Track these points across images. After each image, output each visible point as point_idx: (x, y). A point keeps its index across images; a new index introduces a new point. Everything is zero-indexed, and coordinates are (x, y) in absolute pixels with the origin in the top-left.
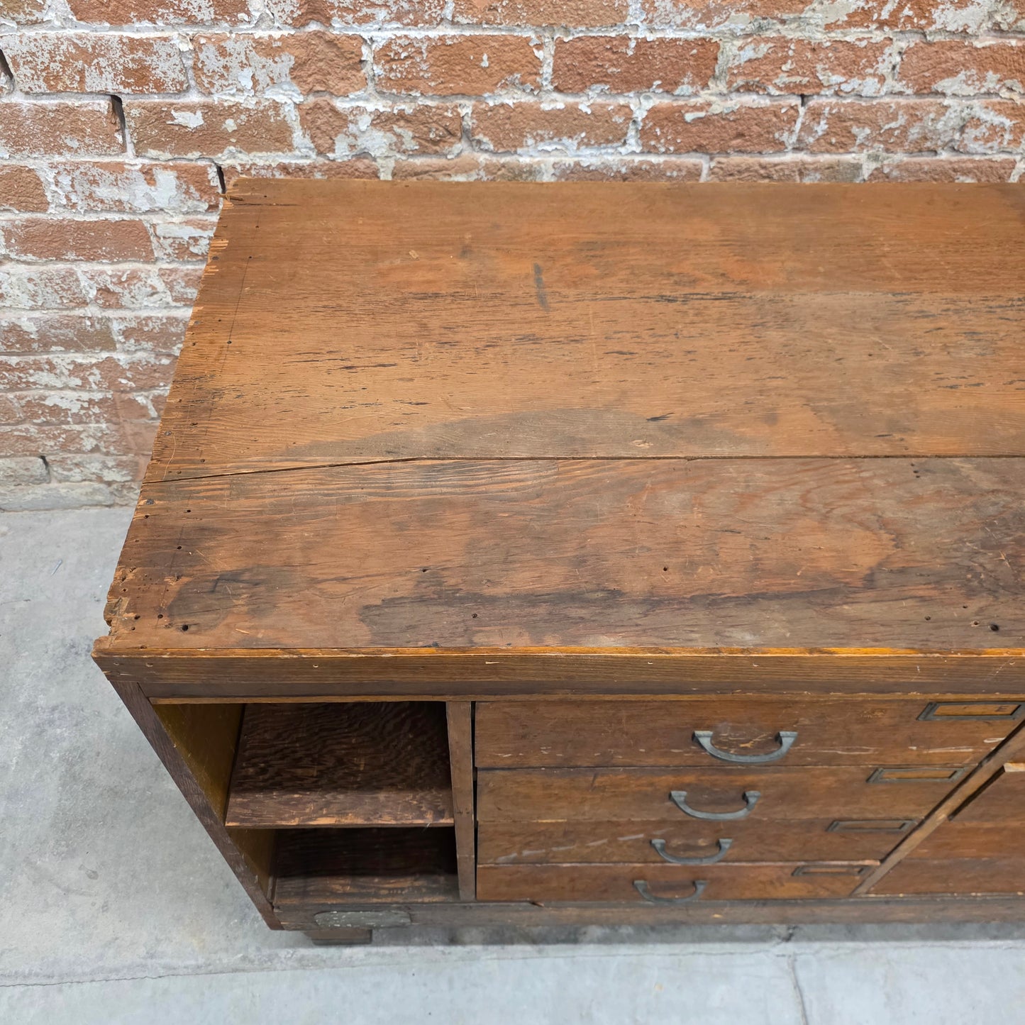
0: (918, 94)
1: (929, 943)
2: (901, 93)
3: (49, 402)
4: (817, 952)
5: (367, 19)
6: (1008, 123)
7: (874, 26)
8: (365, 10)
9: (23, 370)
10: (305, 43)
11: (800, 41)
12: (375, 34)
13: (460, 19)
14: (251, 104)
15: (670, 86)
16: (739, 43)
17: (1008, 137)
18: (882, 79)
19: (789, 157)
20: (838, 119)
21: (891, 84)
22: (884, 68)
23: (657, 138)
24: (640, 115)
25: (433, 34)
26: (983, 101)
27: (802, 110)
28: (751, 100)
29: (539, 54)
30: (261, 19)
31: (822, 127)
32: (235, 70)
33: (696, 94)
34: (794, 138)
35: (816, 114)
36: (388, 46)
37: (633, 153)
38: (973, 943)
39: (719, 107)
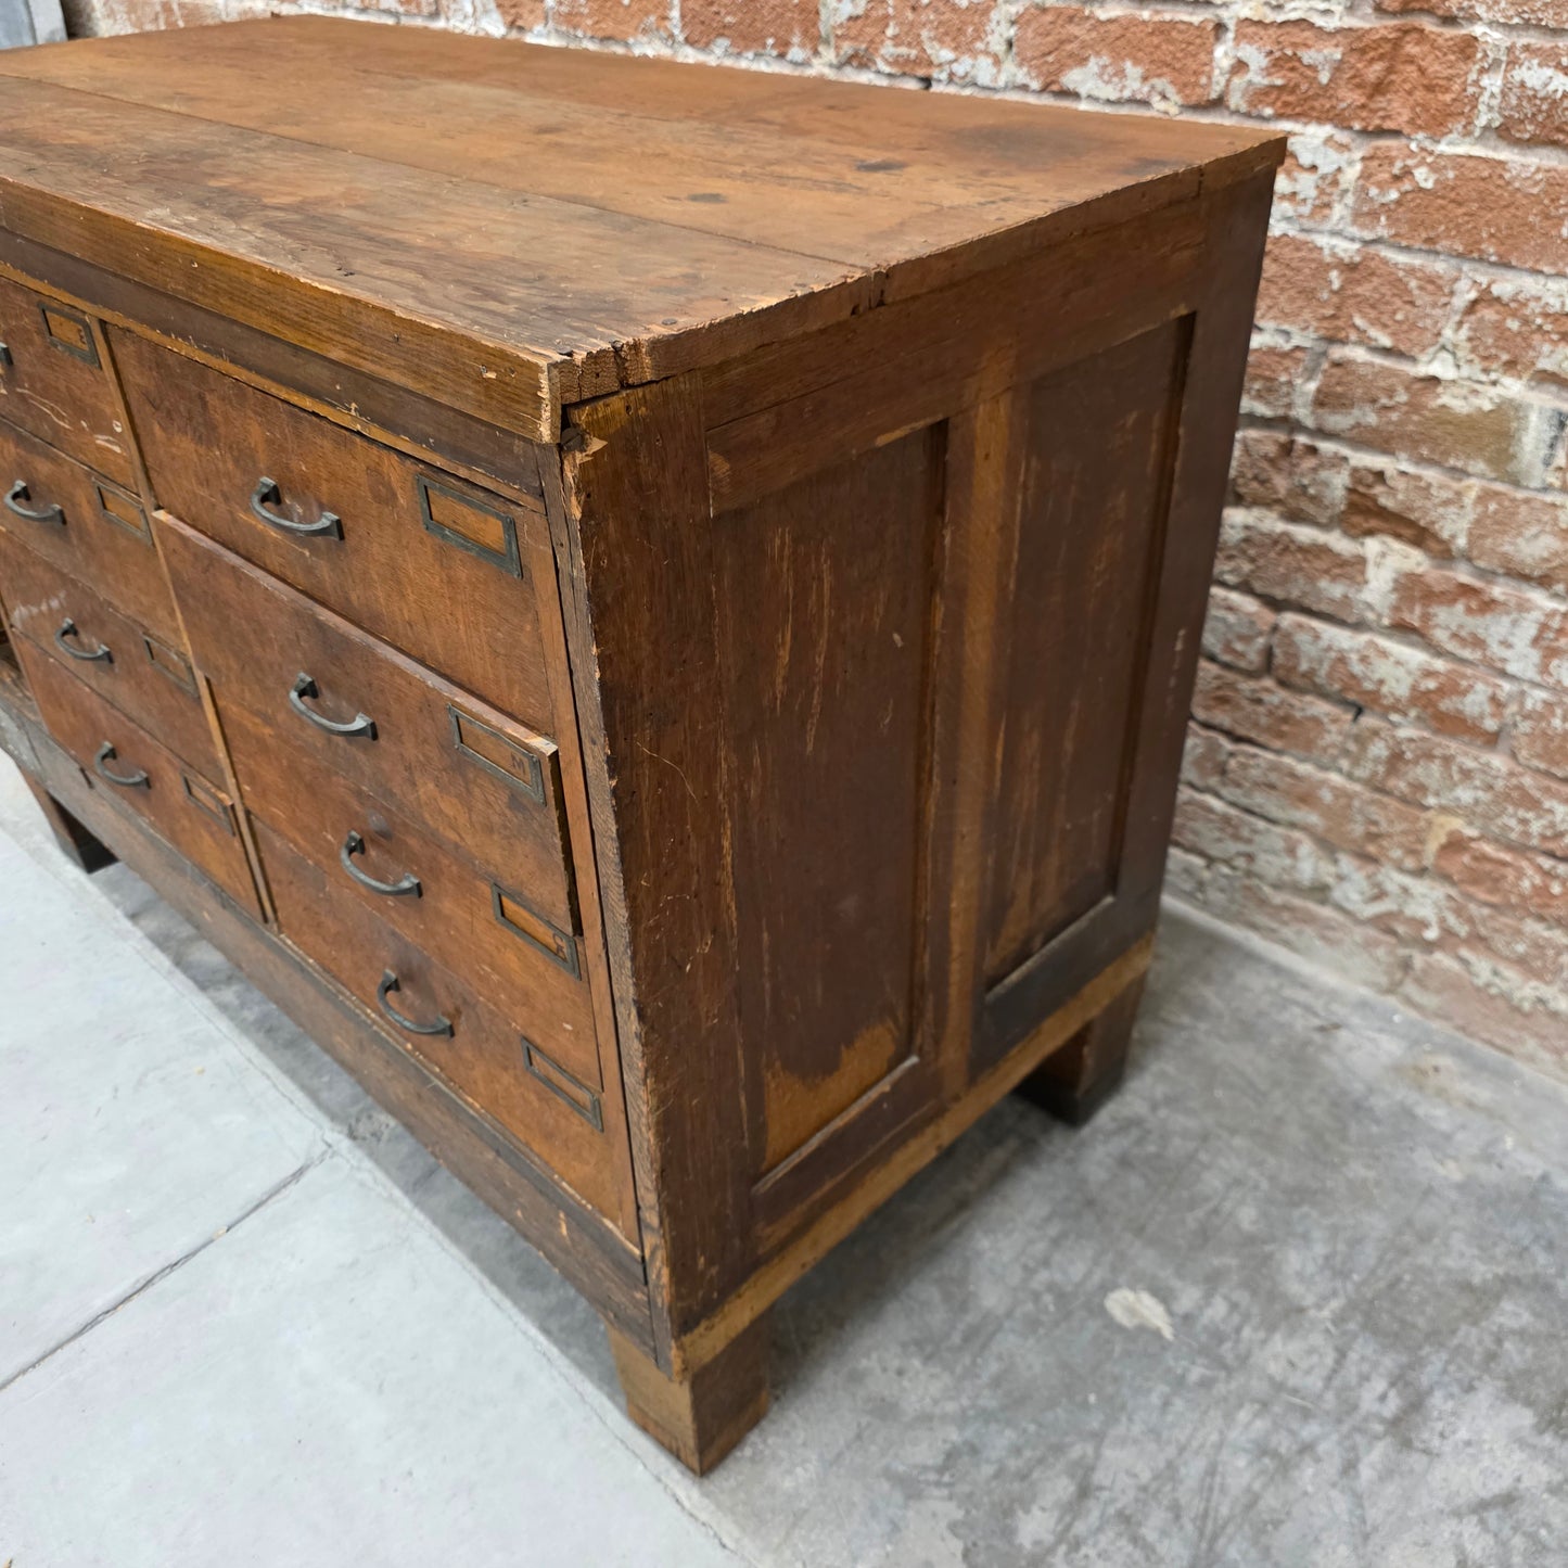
0: (1046, 90)
14: (473, 32)
15: (782, 47)
18: (998, 61)
21: (1009, 70)
22: (996, 43)
33: (809, 62)
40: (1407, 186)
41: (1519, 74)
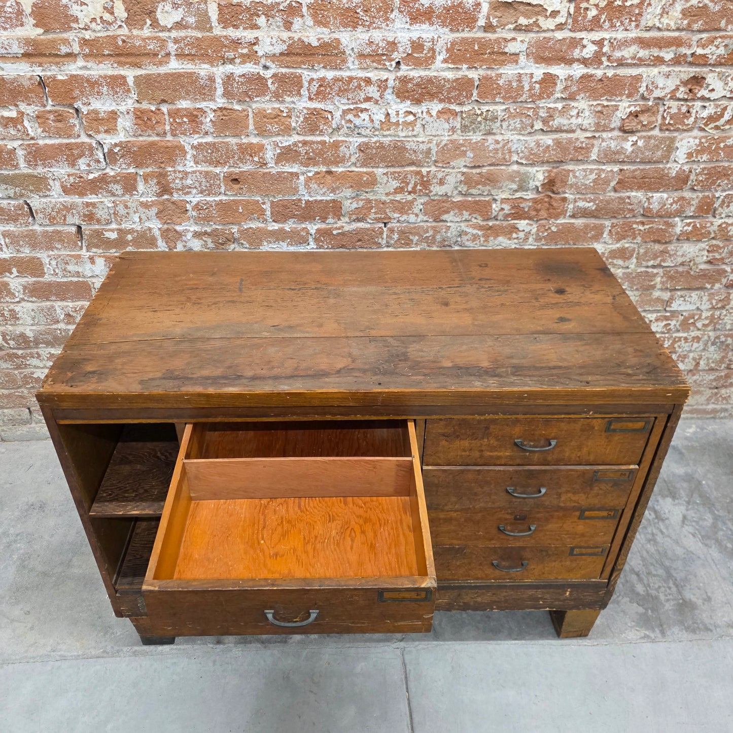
0: (435, 221)
1: (479, 642)
2: (427, 221)
3: (35, 376)
4: (416, 646)
5: (188, 193)
6: (480, 233)
7: (407, 194)
8: (187, 190)
9: (24, 357)
10: (163, 203)
11: (376, 200)
12: (193, 200)
13: (227, 193)
14: (139, 228)
15: (324, 219)
16: (350, 201)
17: (482, 239)
18: (417, 215)
19: (385, 249)
20: (402, 233)
21: (421, 217)
22: (416, 211)
23: (322, 242)
24: (313, 232)
25: (217, 199)
26: (466, 223)
27: (385, 229)
28: (361, 225)
29: (264, 206)
30: (143, 194)
31: (396, 236)
32: (132, 214)
33: (336, 223)
34: (384, 242)
35: (392, 231)
36: (198, 204)
37: (313, 248)
38: (503, 642)
39: (347, 228)
40: (549, 231)
41: (577, 204)
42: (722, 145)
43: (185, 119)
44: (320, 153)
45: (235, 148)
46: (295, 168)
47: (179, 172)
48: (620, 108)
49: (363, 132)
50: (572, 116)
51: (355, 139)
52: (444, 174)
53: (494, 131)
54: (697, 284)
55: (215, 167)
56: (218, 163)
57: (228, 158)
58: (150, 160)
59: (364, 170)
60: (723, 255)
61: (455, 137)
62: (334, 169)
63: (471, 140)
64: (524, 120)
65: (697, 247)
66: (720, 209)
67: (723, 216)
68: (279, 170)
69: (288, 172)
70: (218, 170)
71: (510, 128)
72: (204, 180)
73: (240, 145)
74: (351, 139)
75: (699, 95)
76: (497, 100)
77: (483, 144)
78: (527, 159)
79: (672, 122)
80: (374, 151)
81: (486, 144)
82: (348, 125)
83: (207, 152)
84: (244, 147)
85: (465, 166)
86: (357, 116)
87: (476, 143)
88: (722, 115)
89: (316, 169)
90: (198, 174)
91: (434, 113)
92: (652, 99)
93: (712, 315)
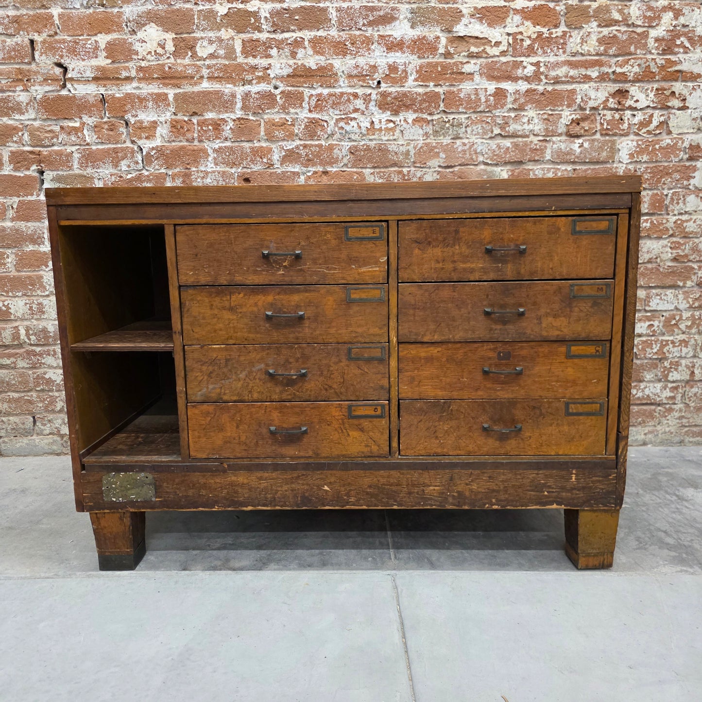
3: (47, 376)
4: (410, 573)
9: (41, 355)
42: (657, 147)
43: (210, 127)
44: (318, 155)
45: (249, 150)
46: (297, 169)
47: (202, 172)
48: (563, 116)
49: (353, 137)
50: (524, 123)
51: (346, 144)
52: (422, 173)
53: (461, 135)
54: (669, 281)
55: (232, 168)
56: (234, 165)
57: (242, 159)
58: (179, 161)
59: (355, 170)
60: (686, 251)
61: (428, 141)
62: (329, 169)
63: (442, 143)
64: (484, 126)
65: (660, 243)
66: (671, 206)
67: (676, 212)
68: (284, 170)
69: (291, 172)
70: (233, 170)
71: (474, 133)
72: (221, 179)
73: (252, 148)
74: (343, 143)
75: (627, 105)
76: (461, 110)
77: (452, 147)
78: (491, 160)
79: (609, 127)
80: (362, 153)
81: (455, 146)
82: (340, 131)
83: (225, 154)
84: (256, 149)
85: (440, 166)
86: (347, 123)
87: (447, 145)
88: (650, 122)
89: (314, 169)
90: (217, 173)
91: (410, 121)
92: (588, 109)
93: (693, 316)
